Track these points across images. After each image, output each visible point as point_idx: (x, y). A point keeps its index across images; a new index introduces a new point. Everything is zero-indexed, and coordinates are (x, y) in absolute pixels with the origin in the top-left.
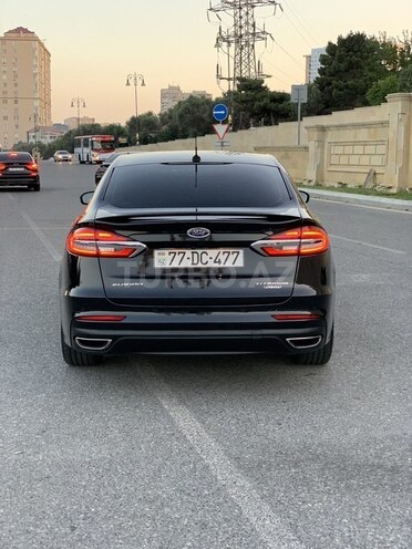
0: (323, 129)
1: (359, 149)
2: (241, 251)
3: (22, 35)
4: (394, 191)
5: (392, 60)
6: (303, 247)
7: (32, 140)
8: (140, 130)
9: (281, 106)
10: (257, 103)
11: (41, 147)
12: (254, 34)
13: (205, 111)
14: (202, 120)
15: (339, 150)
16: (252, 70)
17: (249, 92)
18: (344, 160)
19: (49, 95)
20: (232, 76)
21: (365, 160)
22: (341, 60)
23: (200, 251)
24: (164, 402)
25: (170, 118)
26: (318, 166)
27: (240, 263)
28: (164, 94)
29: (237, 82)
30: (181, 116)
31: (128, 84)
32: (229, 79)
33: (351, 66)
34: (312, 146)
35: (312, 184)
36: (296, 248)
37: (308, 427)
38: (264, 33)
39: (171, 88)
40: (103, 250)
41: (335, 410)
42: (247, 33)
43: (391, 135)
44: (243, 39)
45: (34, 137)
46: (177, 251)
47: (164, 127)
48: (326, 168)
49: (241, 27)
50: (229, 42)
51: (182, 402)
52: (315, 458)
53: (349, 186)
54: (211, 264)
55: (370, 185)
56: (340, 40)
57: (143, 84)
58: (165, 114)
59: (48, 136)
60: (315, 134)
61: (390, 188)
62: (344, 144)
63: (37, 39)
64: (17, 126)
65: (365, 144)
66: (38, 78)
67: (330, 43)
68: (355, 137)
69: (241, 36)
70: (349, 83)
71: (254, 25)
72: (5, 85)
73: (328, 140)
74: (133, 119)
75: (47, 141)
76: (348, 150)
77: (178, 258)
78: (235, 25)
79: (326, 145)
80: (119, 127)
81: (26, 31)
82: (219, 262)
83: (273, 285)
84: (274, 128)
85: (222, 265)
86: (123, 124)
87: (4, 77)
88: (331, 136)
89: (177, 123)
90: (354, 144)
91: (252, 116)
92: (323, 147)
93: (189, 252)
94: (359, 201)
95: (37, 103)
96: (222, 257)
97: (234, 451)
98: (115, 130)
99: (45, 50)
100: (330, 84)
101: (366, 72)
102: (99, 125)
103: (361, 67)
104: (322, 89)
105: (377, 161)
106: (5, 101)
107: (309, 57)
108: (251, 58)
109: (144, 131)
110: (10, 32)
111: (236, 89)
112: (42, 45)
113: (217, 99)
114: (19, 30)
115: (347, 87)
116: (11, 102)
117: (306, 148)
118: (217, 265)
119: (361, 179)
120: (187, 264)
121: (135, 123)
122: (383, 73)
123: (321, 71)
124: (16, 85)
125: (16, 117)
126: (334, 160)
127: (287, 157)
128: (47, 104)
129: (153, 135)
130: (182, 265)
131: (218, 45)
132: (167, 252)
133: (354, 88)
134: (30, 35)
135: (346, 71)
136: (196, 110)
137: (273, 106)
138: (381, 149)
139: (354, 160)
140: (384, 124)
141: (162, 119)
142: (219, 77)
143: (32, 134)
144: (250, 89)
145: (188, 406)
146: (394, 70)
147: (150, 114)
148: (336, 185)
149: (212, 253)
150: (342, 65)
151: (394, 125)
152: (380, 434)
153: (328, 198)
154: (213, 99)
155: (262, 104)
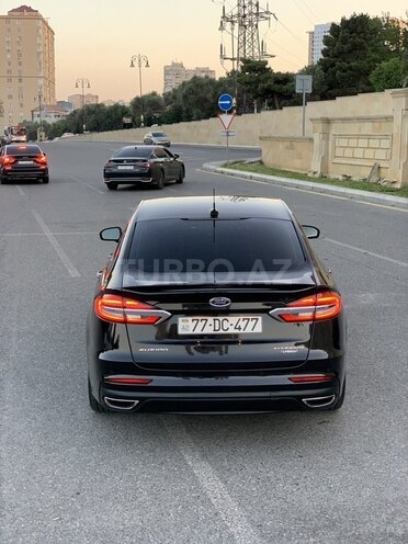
0: (328, 121)
1: (363, 143)
2: (260, 318)
3: (26, 13)
4: (398, 186)
5: (395, 41)
6: (318, 312)
7: (37, 119)
8: (144, 111)
9: (285, 87)
10: (260, 86)
11: (46, 127)
12: (257, 14)
13: (208, 92)
14: (206, 100)
15: (344, 142)
16: (256, 50)
17: (253, 74)
18: (348, 153)
19: (53, 73)
20: (236, 56)
21: (369, 154)
22: (344, 41)
23: (221, 318)
24: (187, 457)
25: (174, 98)
26: (323, 158)
27: (259, 329)
28: (167, 71)
29: (241, 63)
30: (185, 97)
31: (132, 65)
32: (233, 59)
33: (355, 47)
34: (317, 138)
35: (317, 176)
36: (311, 314)
37: (324, 488)
38: (267, 12)
39: (174, 65)
40: (130, 318)
41: (349, 467)
42: (251, 13)
43: (395, 131)
44: (246, 19)
45: (39, 116)
46: (200, 318)
47: (168, 108)
48: (331, 160)
49: (244, 7)
50: (232, 22)
51: (204, 456)
52: (332, 525)
53: (354, 179)
54: (232, 331)
55: (374, 179)
56: (343, 21)
57: (147, 66)
58: (169, 93)
59: (52, 115)
60: (320, 127)
61: (394, 182)
62: (349, 137)
63: (40, 18)
64: (22, 105)
65: (369, 137)
66: (42, 56)
67: (333, 25)
68: (360, 129)
69: (245, 16)
70: (353, 64)
71: (257, 5)
72: (9, 64)
73: (333, 132)
74: (137, 99)
75: (52, 120)
76: (353, 142)
77: (201, 324)
78: (239, 5)
79: (331, 137)
80: (124, 107)
81: (29, 9)
82: (240, 328)
83: (289, 350)
84: (278, 112)
85: (242, 331)
86: (127, 105)
87: (9, 56)
88: (335, 129)
89: (181, 103)
90: (358, 137)
91: (255, 98)
92: (328, 139)
93: (211, 319)
94: (363, 198)
95: (41, 82)
96: (242, 324)
97: (256, 517)
98: (120, 110)
99: (49, 28)
100: (333, 65)
101: (369, 53)
102: (102, 105)
103: (364, 48)
104: (325, 70)
105: (381, 155)
106: (10, 80)
107: (312, 34)
108: (255, 37)
109: (148, 111)
110: (14, 10)
111: (240, 70)
112: (45, 23)
113: (221, 79)
114: (23, 8)
115: (350, 68)
116: (15, 80)
117: (311, 140)
118: (237, 331)
119: (366, 173)
120: (209, 330)
121: (139, 103)
122: (386, 54)
123: (324, 52)
124: (20, 64)
125: (21, 96)
126: (339, 152)
127: (292, 147)
128: (51, 82)
129: (157, 115)
130: (205, 332)
131: (222, 28)
132: (190, 319)
133: (358, 70)
134: (34, 14)
135: (350, 52)
136: (199, 90)
137: (277, 87)
138: (385, 143)
139: (359, 153)
140: (389, 119)
141: (166, 99)
142: (223, 57)
143: (36, 113)
144: (254, 71)
145: (210, 462)
146: (397, 51)
147: (154, 94)
148: (341, 178)
149: (233, 319)
150: (345, 47)
151: (398, 120)
152: (391, 496)
153: (333, 193)
154: (217, 79)
155: (266, 85)
